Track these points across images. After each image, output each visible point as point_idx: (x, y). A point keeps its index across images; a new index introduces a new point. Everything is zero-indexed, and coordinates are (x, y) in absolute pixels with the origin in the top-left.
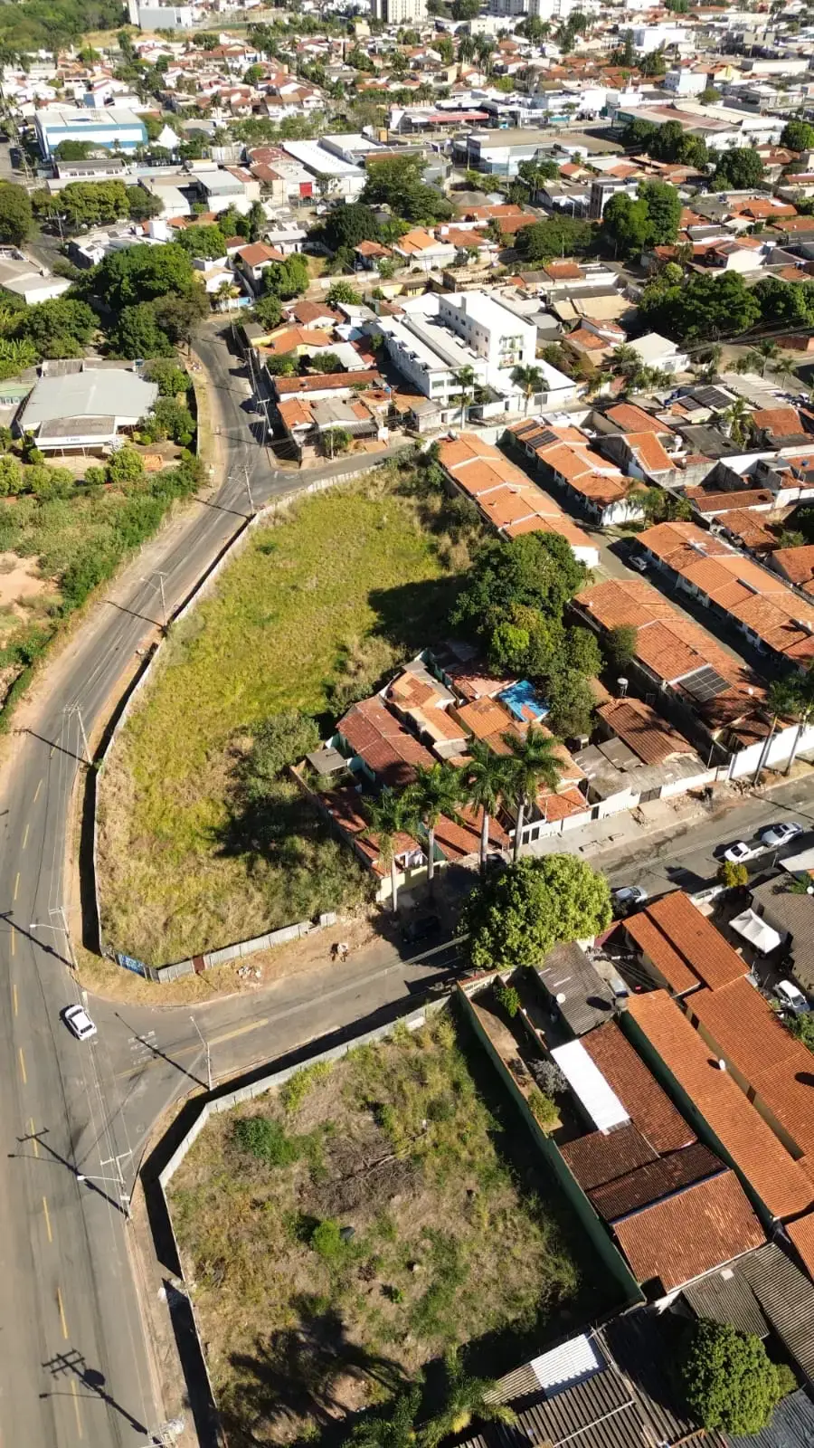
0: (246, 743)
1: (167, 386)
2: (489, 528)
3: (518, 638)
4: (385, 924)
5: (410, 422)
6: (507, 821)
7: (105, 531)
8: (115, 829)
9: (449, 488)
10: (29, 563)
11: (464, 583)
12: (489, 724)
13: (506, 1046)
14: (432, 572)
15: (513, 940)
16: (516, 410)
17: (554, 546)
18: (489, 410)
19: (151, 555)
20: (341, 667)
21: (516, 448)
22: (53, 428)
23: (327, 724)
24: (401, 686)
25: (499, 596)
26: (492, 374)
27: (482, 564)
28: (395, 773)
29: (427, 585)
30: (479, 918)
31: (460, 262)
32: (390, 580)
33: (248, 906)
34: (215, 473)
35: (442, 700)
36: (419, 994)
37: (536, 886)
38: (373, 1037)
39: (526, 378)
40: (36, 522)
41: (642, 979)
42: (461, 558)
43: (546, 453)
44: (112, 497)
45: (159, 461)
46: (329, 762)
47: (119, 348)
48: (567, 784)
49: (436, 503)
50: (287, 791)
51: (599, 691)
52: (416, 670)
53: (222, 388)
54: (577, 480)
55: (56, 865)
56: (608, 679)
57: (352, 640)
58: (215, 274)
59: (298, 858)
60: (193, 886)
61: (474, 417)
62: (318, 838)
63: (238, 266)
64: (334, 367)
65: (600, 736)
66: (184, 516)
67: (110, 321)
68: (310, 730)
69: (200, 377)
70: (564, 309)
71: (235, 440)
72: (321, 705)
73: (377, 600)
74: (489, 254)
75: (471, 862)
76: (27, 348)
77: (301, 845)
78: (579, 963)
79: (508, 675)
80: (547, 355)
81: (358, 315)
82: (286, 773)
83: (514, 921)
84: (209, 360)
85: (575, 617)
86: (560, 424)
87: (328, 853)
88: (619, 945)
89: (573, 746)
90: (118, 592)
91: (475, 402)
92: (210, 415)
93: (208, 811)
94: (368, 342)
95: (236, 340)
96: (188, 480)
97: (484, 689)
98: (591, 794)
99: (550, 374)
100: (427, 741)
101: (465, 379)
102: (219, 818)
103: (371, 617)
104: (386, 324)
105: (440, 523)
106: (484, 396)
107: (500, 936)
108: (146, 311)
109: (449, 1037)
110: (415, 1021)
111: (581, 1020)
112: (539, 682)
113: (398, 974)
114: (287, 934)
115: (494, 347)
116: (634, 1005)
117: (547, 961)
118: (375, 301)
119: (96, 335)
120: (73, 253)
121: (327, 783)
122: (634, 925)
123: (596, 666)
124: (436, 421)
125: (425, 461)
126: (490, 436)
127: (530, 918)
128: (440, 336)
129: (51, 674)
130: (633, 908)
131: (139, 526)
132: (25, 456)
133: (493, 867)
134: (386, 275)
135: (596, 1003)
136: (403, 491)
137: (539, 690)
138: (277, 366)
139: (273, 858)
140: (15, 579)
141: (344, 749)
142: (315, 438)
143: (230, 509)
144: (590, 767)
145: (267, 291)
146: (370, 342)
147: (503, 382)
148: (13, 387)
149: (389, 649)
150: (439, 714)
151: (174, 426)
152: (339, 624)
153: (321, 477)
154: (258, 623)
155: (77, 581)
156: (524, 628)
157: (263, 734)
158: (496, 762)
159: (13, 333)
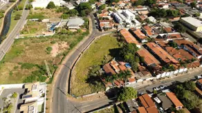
0: (91, 68)
1: (86, 21)
2: (126, 41)
3: (128, 57)
4: (107, 94)
5: (117, 27)
6: (124, 82)
7: (76, 39)
8: (73, 78)
9: (121, 36)
10: (66, 43)
11: (121, 49)
12: (123, 68)
13: (121, 112)
14: (118, 47)
15: (123, 98)
16: (132, 26)
17: (134, 45)
18: (128, 26)
19: (81, 43)
20: (104, 59)
21: (131, 31)
22: (71, 26)
23: (102, 66)
24: (112, 62)
25: (126, 51)
26: (128, 21)
27: (124, 47)
28: (110, 74)
29: (117, 49)
31: (126, 5)
32: (111, 48)
33: (89, 90)
34: (91, 32)
35: (117, 64)
38: (104, 109)
39: (133, 22)
40: (68, 38)
42: (122, 45)
43: (135, 32)
44: (77, 35)
45: (84, 31)
46: (101, 72)
47: (80, 15)
48: (133, 77)
49: (119, 38)
50: (95, 75)
51: (139, 65)
52: (114, 60)
53: (93, 21)
54: (139, 36)
55: (65, 82)
57: (106, 55)
58: (93, 6)
59: (96, 84)
60: (82, 86)
61: (126, 27)
62: (99, 81)
63: (96, 5)
64: (107, 19)
65: (138, 71)
66: (86, 38)
67: (79, 12)
68: (99, 67)
69: (90, 19)
70: (139, 12)
71: (94, 28)
72: (101, 64)
73: (110, 50)
74: (130, 4)
75: (119, 87)
76: (69, 15)
77: (97, 82)
79: (126, 62)
81: (111, 12)
82: (95, 73)
83: (123, 95)
84: (91, 17)
85: (137, 54)
86: (137, 28)
87: (100, 84)
89: (134, 72)
90: (77, 47)
92: (91, 25)
93: (85, 77)
95: (95, 15)
96: (87, 33)
97: (123, 63)
98: (136, 79)
99: (136, 21)
100: (114, 70)
101: (124, 22)
102: (86, 78)
103: (109, 53)
104: (115, 14)
105: (119, 41)
106: (127, 24)
108: (84, 11)
109: (113, 110)
110: (109, 107)
111: (131, 110)
112: (130, 63)
115: (129, 17)
116: (139, 108)
118: (114, 11)
119: (77, 14)
120: (76, 3)
121: (101, 74)
123: (138, 61)
124: (120, 27)
125: (118, 32)
126: (127, 29)
127: (126, 95)
128: (122, 16)
129: (67, 57)
130: (140, 95)
131: (80, 39)
132: (67, 29)
133: (122, 88)
134: (116, 7)
135: (134, 107)
136: (115, 36)
137: (130, 64)
138: (100, 19)
139: (93, 84)
140: (65, 45)
141: (103, 70)
142: (104, 28)
143: (92, 37)
144: (137, 75)
145: (100, 8)
146: (113, 16)
147: (130, 22)
148: (66, 20)
149: (110, 57)
150: (116, 66)
151: (86, 26)
152: (104, 53)
153: (104, 34)
154: (94, 52)
155: (72, 46)
156: (129, 56)
157: (93, 67)
158: (123, 74)
159: (67, 13)
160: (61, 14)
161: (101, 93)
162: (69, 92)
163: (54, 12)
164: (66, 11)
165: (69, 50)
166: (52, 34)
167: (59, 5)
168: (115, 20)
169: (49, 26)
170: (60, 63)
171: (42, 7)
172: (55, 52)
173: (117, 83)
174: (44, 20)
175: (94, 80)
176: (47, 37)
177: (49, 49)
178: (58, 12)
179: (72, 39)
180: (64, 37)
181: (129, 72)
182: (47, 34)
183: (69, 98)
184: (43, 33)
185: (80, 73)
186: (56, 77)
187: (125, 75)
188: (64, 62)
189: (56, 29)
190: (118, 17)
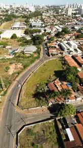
0: (38, 85)
1: (38, 48)
2: (69, 65)
4: (49, 108)
5: (62, 53)
6: (65, 99)
7: (29, 62)
8: (23, 92)
9: (65, 61)
10: (21, 64)
11: (65, 71)
12: (65, 87)
13: (60, 127)
14: (61, 69)
15: (63, 114)
16: (74, 53)
17: (75, 68)
18: (71, 53)
19: (33, 64)
20: (50, 78)
21: (73, 57)
22: (26, 51)
23: (47, 84)
24: (56, 81)
25: (68, 73)
26: (72, 49)
27: (67, 69)
28: (53, 91)
29: (61, 71)
30: (59, 110)
31: (70, 38)
32: (57, 70)
33: (34, 104)
34: (41, 57)
35: (60, 84)
36: (51, 118)
37: (66, 108)
38: (45, 122)
39: (76, 50)
40: (23, 60)
41: (79, 122)
42: (65, 68)
43: (76, 58)
44: (31, 58)
45: (36, 55)
46: (46, 89)
47: (34, 44)
48: (73, 96)
49: (63, 62)
50: (41, 91)
51: (79, 85)
52: (58, 80)
53: (44, 49)
54: (80, 61)
55: (16, 95)
56: (80, 84)
57: (51, 76)
58: (45, 38)
59: (41, 99)
60: (29, 100)
61: (69, 54)
62: (43, 97)
63: (48, 37)
64: (55, 47)
65: (78, 90)
66: (37, 61)
68: (45, 85)
69: (42, 47)
70: (81, 43)
71: (44, 54)
72: (47, 82)
73: (55, 72)
74: (74, 37)
75: (60, 103)
76: (26, 44)
77: (41, 98)
78: (71, 118)
79: (68, 82)
80: (78, 48)
81: (59, 42)
82: (41, 89)
83: (63, 111)
84: (43, 46)
85: (77, 76)
86: (79, 55)
87: (44, 99)
88: (76, 117)
89: (74, 91)
90: (29, 68)
91: (69, 52)
92: (42, 51)
93: (33, 92)
94: (59, 45)
95: (46, 44)
96: (38, 58)
97: (65, 83)
98: (76, 97)
99: (78, 50)
100: (57, 88)
101: (69, 49)
102: (34, 93)
103: (54, 73)
104: (61, 43)
105: (63, 64)
106: (71, 51)
107: (61, 113)
108: (37, 41)
109: (54, 124)
110: (50, 121)
111: (70, 126)
112: (71, 83)
113: (49, 115)
114: (38, 108)
115: (72, 47)
116: (77, 125)
117: (67, 117)
118: (61, 41)
119: (33, 43)
120: (32, 35)
121: (46, 91)
122: (79, 115)
123: (79, 82)
124: (64, 54)
125: (63, 58)
126: (71, 56)
127: (65, 112)
128: (67, 45)
129: (21, 75)
130: (79, 112)
131: (32, 62)
132: (23, 54)
133: (63, 104)
134: (62, 39)
135: (72, 124)
136: (60, 60)
137: (71, 84)
138: (49, 47)
139: (38, 99)
140: (20, 66)
141: (48, 87)
142: (52, 54)
143: (42, 61)
144: (76, 94)
145: (50, 40)
146: (60, 45)
147: (73, 50)
148: (24, 47)
149: (55, 77)
150: (59, 85)
151: (38, 52)
152: (50, 74)
153: (52, 58)
154: (42, 72)
155: (25, 67)
156: (70, 77)
157: (40, 85)
158: (64, 92)
159: (25, 42)
160: (21, 43)
161: (45, 107)
162: (18, 104)
163: (16, 41)
164: (24, 41)
165: (23, 70)
166: (11, 57)
167: (20, 36)
168: (61, 48)
169: (10, 51)
170: (14, 80)
171: (7, 38)
172: (11, 71)
173: (59, 100)
174: (7, 47)
175: (39, 96)
176: (7, 59)
177: (8, 68)
178: (18, 41)
179: (26, 61)
180: (20, 60)
181: (69, 91)
182: (8, 57)
183: (17, 110)
184: (5, 56)
185: (28, 89)
186: (9, 91)
187: (66, 93)
188: (17, 79)
189: (15, 54)
190: (64, 46)
